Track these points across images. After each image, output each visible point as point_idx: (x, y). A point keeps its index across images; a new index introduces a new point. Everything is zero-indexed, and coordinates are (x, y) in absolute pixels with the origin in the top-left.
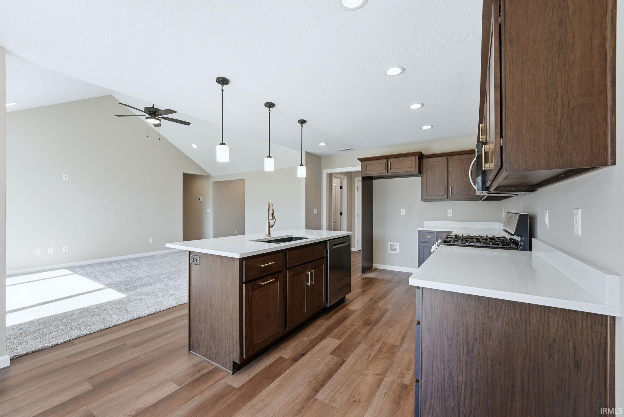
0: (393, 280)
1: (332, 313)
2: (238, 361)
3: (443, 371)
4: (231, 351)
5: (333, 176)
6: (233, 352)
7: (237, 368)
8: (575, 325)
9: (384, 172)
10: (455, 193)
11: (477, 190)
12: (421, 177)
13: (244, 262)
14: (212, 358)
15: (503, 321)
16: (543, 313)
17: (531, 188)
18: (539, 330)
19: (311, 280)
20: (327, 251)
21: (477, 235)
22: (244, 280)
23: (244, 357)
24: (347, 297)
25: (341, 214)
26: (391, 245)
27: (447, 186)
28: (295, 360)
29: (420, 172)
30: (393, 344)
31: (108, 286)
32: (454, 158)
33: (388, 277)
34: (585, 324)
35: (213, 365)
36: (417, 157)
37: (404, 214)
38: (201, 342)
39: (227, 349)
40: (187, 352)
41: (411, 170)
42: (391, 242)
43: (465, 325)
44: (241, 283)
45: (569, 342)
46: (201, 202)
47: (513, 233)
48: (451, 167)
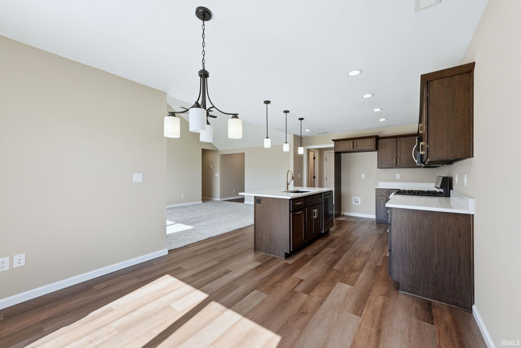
0: (358, 222)
1: (325, 237)
2: (288, 252)
3: (402, 244)
4: (284, 247)
5: (310, 151)
6: (285, 248)
7: (287, 256)
8: (459, 219)
9: (351, 149)
10: (402, 163)
11: (418, 163)
12: (377, 152)
13: (291, 201)
14: (271, 253)
15: (429, 220)
16: (446, 216)
17: (450, 162)
18: (444, 223)
19: (316, 215)
20: (322, 199)
21: (418, 190)
22: (291, 211)
23: (291, 250)
24: (331, 229)
25: (314, 177)
26: (354, 199)
27: (396, 158)
28: (315, 255)
29: (377, 149)
30: (367, 251)
31: (177, 222)
32: (401, 139)
33: (354, 220)
34: (462, 219)
35: (272, 256)
36: (375, 139)
37: (364, 177)
38: (263, 244)
39: (281, 246)
40: (253, 251)
41: (370, 147)
42: (354, 197)
43: (412, 223)
44: (290, 212)
45: (456, 226)
46: (211, 169)
47: (439, 187)
48: (399, 145)
